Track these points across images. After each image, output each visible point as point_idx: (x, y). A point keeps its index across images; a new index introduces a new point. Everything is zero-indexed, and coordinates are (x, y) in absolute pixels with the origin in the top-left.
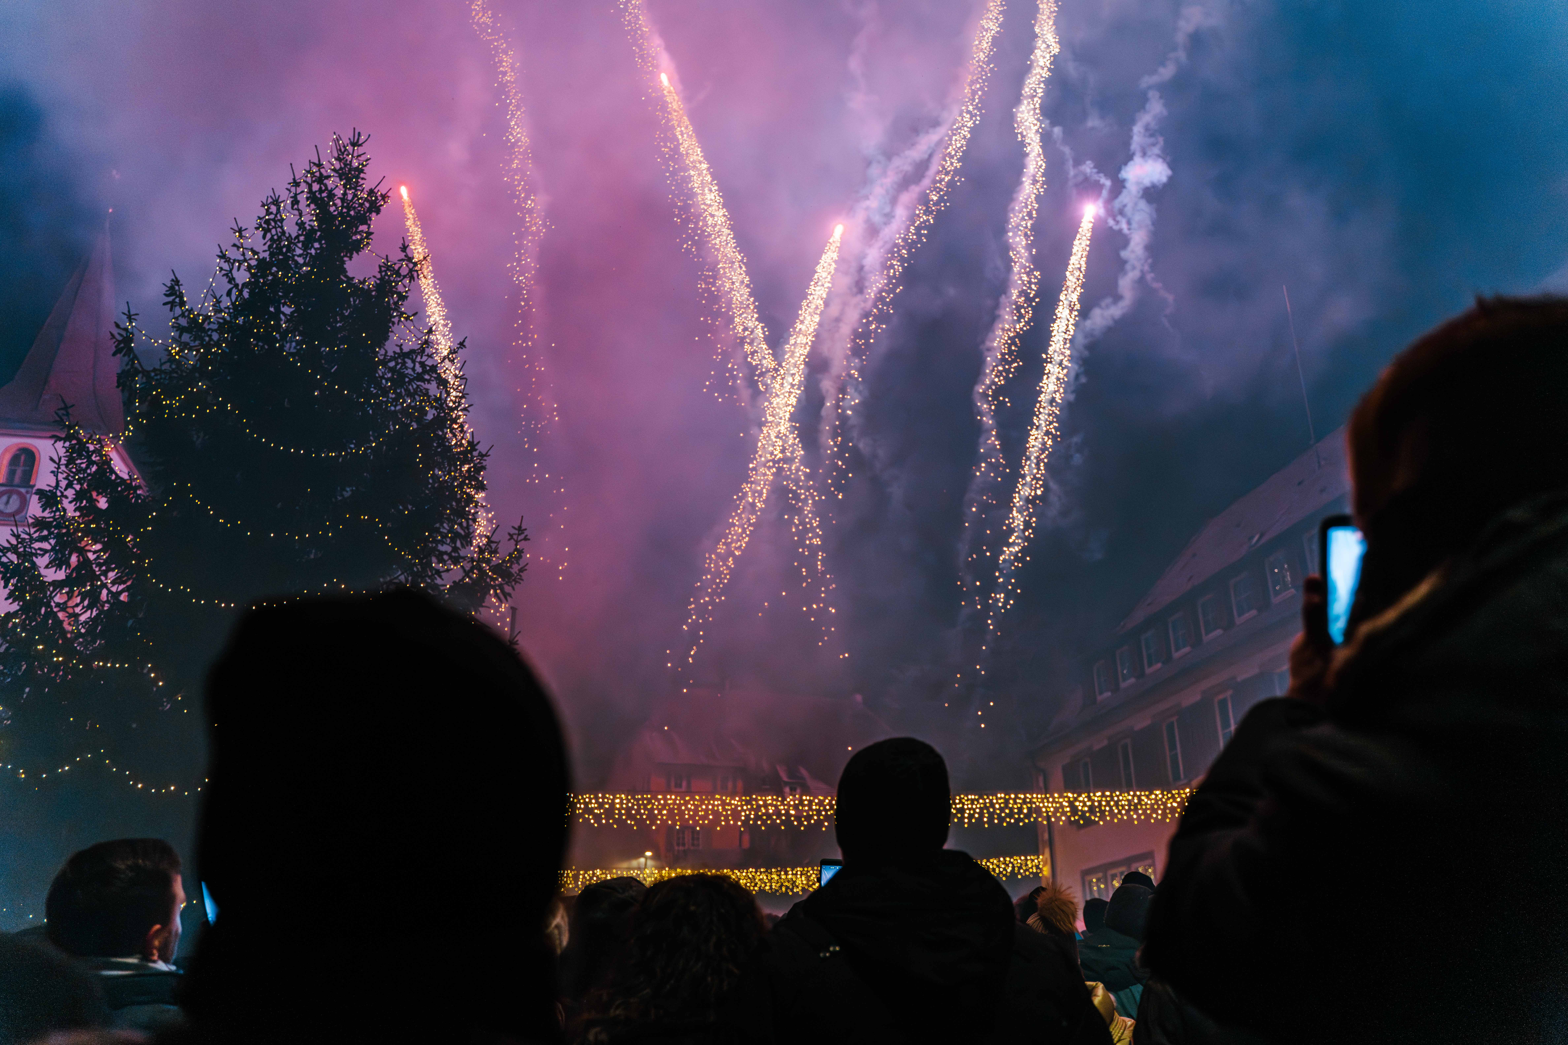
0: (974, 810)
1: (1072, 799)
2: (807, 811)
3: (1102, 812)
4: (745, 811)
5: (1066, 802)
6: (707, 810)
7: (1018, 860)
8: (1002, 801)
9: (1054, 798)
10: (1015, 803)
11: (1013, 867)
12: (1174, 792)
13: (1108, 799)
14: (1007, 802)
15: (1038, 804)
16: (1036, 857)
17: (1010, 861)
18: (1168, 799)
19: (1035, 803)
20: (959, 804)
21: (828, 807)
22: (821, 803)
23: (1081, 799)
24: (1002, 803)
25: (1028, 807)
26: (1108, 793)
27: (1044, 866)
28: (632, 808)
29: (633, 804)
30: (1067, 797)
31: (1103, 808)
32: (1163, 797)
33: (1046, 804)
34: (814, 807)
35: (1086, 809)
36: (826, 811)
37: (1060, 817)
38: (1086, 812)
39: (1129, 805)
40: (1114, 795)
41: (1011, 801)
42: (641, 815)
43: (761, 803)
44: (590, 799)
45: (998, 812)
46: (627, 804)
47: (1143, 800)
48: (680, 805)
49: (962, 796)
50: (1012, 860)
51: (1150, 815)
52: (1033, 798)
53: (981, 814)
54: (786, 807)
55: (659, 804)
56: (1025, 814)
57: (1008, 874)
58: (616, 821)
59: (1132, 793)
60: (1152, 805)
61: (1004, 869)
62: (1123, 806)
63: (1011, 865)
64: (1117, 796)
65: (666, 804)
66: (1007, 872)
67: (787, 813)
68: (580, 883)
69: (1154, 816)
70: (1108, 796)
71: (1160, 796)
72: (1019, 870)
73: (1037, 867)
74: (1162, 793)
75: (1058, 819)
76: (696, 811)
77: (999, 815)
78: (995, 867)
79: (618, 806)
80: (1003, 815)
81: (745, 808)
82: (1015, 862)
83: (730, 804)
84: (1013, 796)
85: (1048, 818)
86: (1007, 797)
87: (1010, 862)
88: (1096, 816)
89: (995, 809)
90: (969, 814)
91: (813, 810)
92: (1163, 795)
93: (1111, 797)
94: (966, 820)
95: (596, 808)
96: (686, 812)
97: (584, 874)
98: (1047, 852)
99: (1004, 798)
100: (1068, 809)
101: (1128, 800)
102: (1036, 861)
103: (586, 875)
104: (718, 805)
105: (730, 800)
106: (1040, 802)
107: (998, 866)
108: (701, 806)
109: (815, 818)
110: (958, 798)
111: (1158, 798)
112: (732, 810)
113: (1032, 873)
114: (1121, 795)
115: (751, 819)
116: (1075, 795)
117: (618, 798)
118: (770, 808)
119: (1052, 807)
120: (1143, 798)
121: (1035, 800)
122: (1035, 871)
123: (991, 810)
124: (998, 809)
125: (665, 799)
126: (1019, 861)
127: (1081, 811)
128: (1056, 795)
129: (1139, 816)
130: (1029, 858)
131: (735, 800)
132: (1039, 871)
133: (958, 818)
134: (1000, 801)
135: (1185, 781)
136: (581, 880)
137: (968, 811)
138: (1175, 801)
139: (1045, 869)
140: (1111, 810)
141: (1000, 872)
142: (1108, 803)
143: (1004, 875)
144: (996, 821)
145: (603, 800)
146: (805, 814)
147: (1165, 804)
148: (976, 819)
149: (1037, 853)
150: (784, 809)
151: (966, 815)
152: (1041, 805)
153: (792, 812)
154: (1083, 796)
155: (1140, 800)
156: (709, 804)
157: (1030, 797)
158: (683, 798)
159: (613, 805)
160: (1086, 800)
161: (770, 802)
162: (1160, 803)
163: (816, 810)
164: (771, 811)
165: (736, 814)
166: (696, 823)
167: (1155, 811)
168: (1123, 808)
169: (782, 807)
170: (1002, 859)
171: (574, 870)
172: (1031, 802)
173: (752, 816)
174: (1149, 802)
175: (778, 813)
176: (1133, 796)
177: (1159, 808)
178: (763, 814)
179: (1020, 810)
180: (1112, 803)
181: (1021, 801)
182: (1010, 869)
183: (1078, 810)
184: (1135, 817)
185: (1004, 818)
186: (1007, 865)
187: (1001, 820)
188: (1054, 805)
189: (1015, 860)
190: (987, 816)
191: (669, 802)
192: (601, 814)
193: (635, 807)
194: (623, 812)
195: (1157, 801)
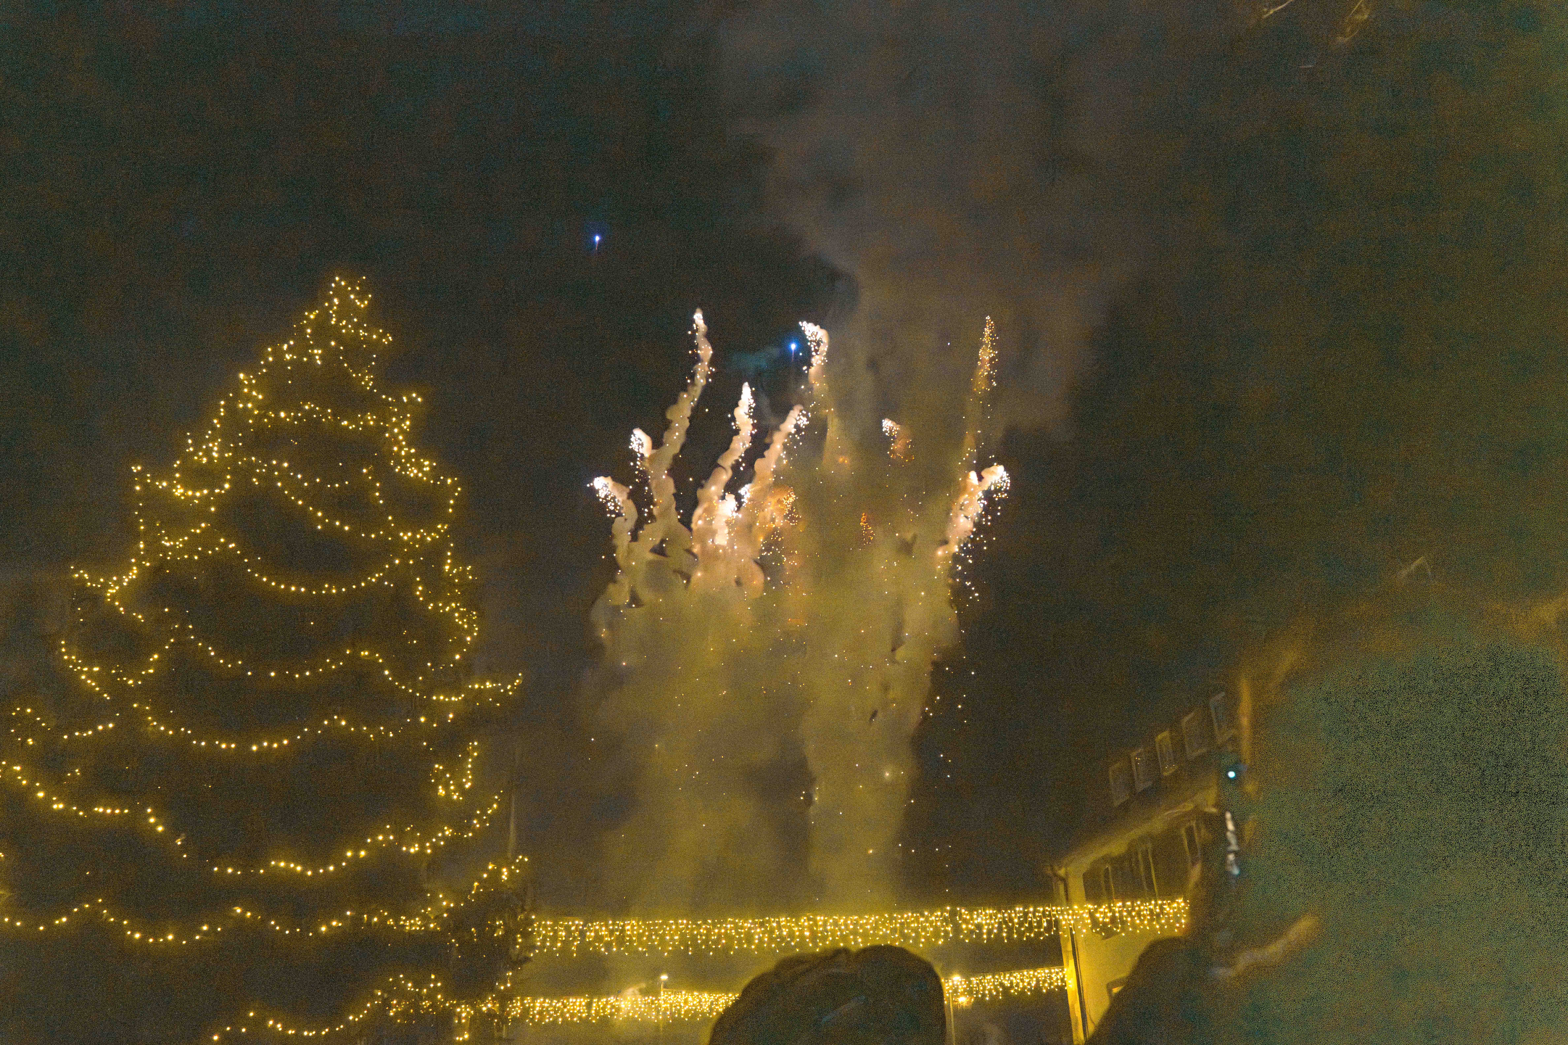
0: (993, 925)
1: (1092, 911)
2: (821, 932)
3: (1123, 923)
4: (758, 934)
5: (1087, 913)
6: (719, 935)
9: (1073, 911)
10: (1035, 917)
11: (1038, 981)
13: (1130, 909)
14: (1026, 914)
15: (1057, 916)
16: (1060, 969)
17: (1034, 975)
19: (1054, 916)
21: (843, 927)
22: (836, 923)
23: (1101, 910)
25: (1047, 920)
26: (1129, 903)
27: (1069, 979)
28: (643, 934)
29: (644, 930)
30: (1086, 908)
31: (1125, 919)
33: (1066, 917)
34: (829, 928)
35: (1107, 920)
36: (841, 931)
37: (1081, 930)
38: (1107, 923)
39: (1151, 915)
40: (1135, 904)
41: (1030, 915)
42: (654, 941)
43: (775, 925)
44: (601, 927)
45: (1017, 926)
46: (638, 931)
47: (1165, 909)
48: (693, 929)
49: (980, 911)
50: (1036, 974)
51: (1174, 924)
52: (1053, 910)
53: (1000, 929)
54: (800, 929)
55: (671, 930)
56: (1045, 928)
57: (1033, 989)
58: (627, 949)
59: (1153, 902)
60: (1175, 914)
61: (1029, 983)
62: (1144, 916)
63: (1035, 979)
64: (1139, 906)
65: (677, 929)
66: (1031, 987)
67: (802, 936)
68: (593, 1011)
70: (1129, 907)
72: (1043, 984)
73: (1062, 980)
76: (708, 935)
77: (1018, 929)
78: (1019, 981)
79: (629, 933)
80: (1022, 929)
81: (758, 930)
82: (1040, 976)
83: (742, 928)
85: (1069, 930)
86: (1026, 911)
88: (1117, 928)
89: (1013, 924)
90: (988, 930)
91: (827, 932)
93: (1133, 907)
94: (985, 937)
95: (606, 936)
96: (699, 937)
97: (598, 1002)
98: (1071, 962)
99: (1023, 912)
100: (1089, 921)
101: (1150, 910)
102: (1060, 974)
103: (600, 1003)
104: (731, 929)
105: (742, 923)
106: (1059, 915)
107: (1022, 980)
108: (713, 930)
109: (830, 938)
110: (975, 913)
112: (745, 933)
113: (1057, 986)
114: (1142, 904)
115: (764, 942)
116: (1096, 906)
117: (628, 924)
118: (784, 929)
119: (1073, 919)
120: (1165, 907)
121: (1054, 913)
122: (1060, 984)
123: (1010, 924)
124: (1017, 924)
125: (677, 924)
126: (1043, 974)
127: (1103, 921)
128: (1076, 907)
129: (1162, 926)
130: (1053, 971)
131: (747, 923)
132: (1064, 984)
133: (976, 934)
134: (1018, 915)
136: (594, 1008)
137: (986, 927)
139: (1070, 982)
140: (1133, 921)
141: (1024, 987)
142: (1129, 913)
143: (1029, 991)
144: (1015, 935)
145: (613, 927)
146: (820, 935)
148: (995, 934)
149: (1060, 963)
151: (985, 931)
152: (1061, 917)
153: (807, 934)
154: (1104, 907)
155: (1162, 908)
156: (722, 927)
157: (1049, 909)
158: (694, 923)
159: (623, 931)
160: (1107, 910)
161: (783, 923)
163: (831, 931)
164: (785, 933)
165: (749, 938)
166: (709, 948)
167: (1178, 920)
168: (1145, 918)
169: (796, 929)
170: (1025, 973)
171: (587, 998)
172: (1050, 915)
173: (766, 939)
174: (1171, 911)
175: (791, 935)
176: (1155, 905)
178: (777, 937)
179: (1040, 923)
180: (1133, 914)
181: (1040, 914)
182: (1035, 982)
183: (1099, 923)
184: (1158, 927)
185: (1024, 932)
186: (1031, 978)
187: (1021, 934)
188: (1075, 917)
189: (1039, 973)
190: (1006, 930)
191: (681, 927)
192: (611, 941)
193: (647, 933)
194: (634, 938)
195: (1179, 909)
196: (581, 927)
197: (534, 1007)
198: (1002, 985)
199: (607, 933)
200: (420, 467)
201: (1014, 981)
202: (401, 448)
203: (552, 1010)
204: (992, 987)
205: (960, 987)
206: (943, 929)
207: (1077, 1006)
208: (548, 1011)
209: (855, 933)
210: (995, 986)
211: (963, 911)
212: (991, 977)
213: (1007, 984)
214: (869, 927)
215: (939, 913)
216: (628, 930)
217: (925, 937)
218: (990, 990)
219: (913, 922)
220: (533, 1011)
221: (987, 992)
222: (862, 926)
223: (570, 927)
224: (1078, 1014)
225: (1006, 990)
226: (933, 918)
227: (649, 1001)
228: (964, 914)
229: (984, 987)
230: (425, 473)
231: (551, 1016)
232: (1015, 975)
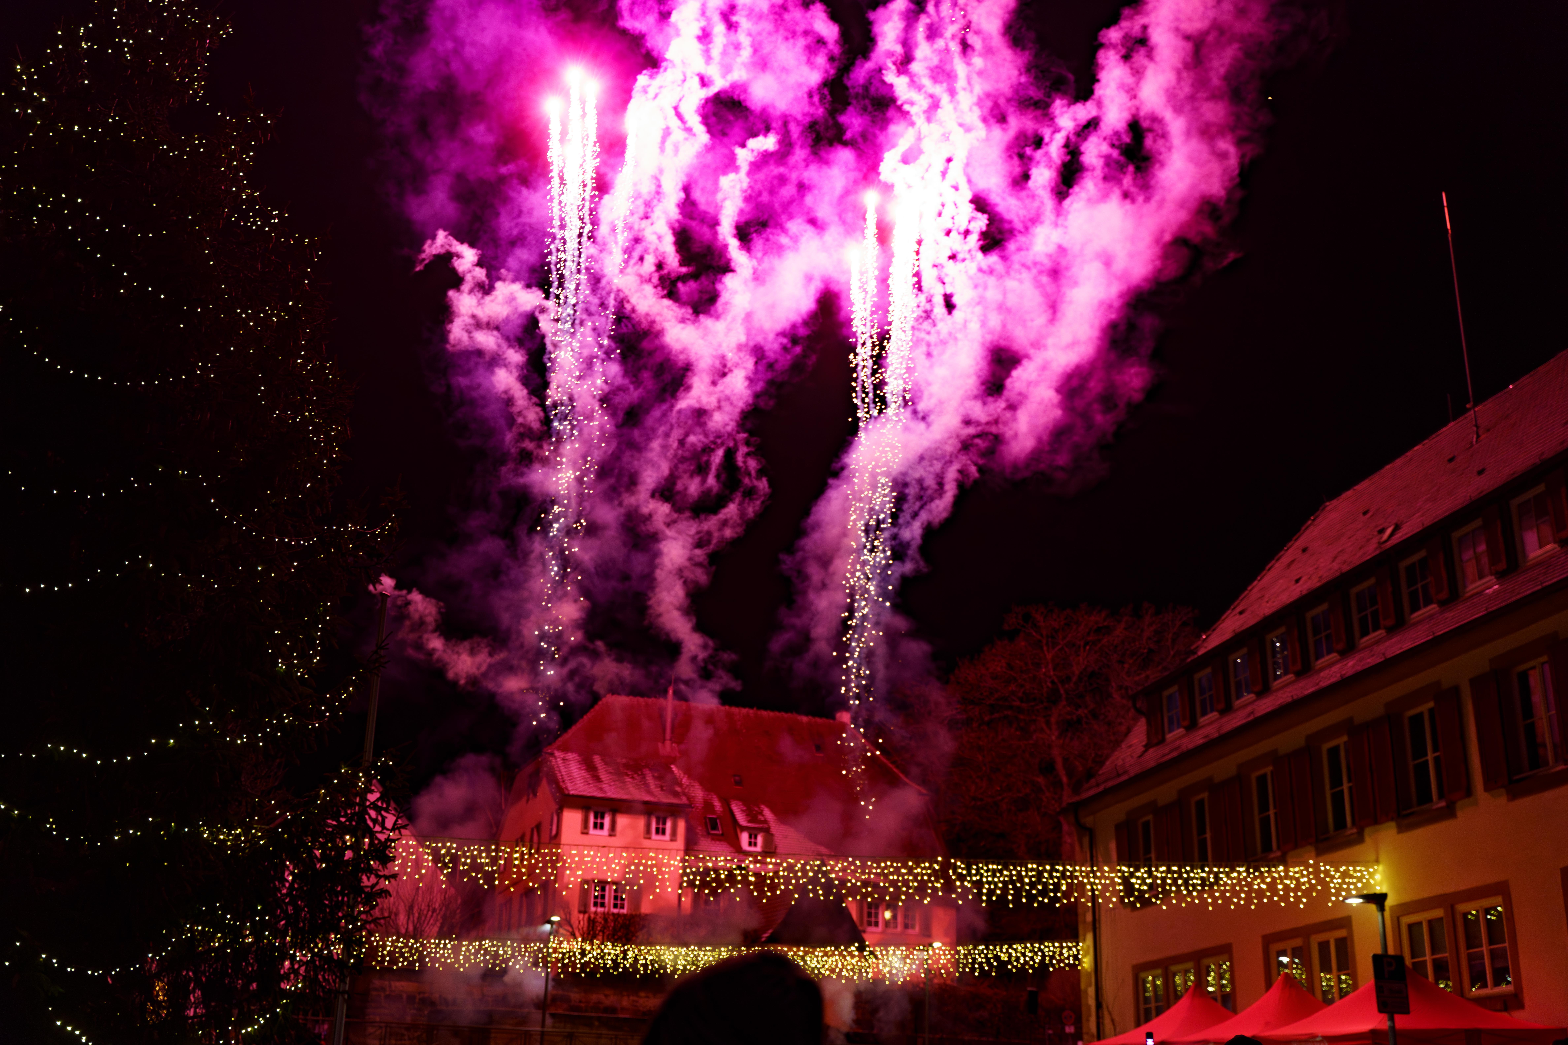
0: (996, 884)
1: (1126, 874)
2: (772, 878)
3: (1166, 893)
4: (688, 875)
5: (1119, 878)
6: (637, 871)
7: (1049, 948)
8: (1034, 873)
9: (1103, 872)
10: (1052, 877)
11: (1044, 956)
12: (1262, 869)
13: (1176, 875)
14: (1040, 874)
15: (1081, 879)
16: (1074, 944)
17: (1039, 948)
18: (1256, 878)
19: (1077, 878)
20: (975, 875)
21: (799, 874)
22: (790, 868)
23: (1138, 874)
24: (1033, 876)
25: (1067, 883)
26: (1175, 868)
27: (1084, 956)
28: (536, 866)
29: (537, 860)
30: (1120, 871)
31: (1168, 888)
32: (1248, 876)
33: (1092, 880)
34: (781, 873)
35: (1145, 888)
36: (798, 879)
37: (1110, 898)
38: (1145, 892)
39: (1203, 885)
40: (1183, 870)
41: (1046, 875)
42: (549, 874)
43: (710, 865)
44: (480, 852)
45: (1027, 888)
46: (529, 860)
47: (1221, 879)
48: (600, 864)
49: (981, 865)
50: (1042, 947)
51: (1230, 898)
52: (1076, 871)
53: (1005, 890)
54: (743, 872)
55: (573, 861)
56: (1063, 892)
57: (1036, 965)
58: (514, 883)
59: (1207, 869)
60: (1233, 885)
61: (1032, 958)
62: (1194, 885)
63: (1040, 953)
64: (1187, 872)
65: (581, 861)
66: (1035, 962)
67: (745, 880)
68: (461, 957)
69: (1235, 900)
70: (1175, 872)
71: (1245, 874)
72: (1051, 961)
73: (1076, 957)
74: (1247, 871)
75: (1108, 900)
77: (1029, 892)
78: (1019, 955)
79: (517, 862)
80: (1034, 892)
82: (1047, 949)
83: (668, 865)
84: (1048, 867)
85: (1094, 898)
86: (1041, 868)
87: (1040, 950)
88: (1157, 898)
89: (1023, 884)
90: (989, 889)
91: (779, 877)
92: (1249, 873)
93: (1180, 874)
94: (984, 898)
95: (487, 864)
97: (469, 945)
98: (1090, 938)
99: (1037, 870)
100: (1121, 888)
101: (1202, 879)
102: (1074, 949)
103: (471, 947)
104: (652, 866)
105: (669, 860)
106: (1083, 877)
107: (1024, 955)
108: (628, 866)
109: (783, 887)
110: (975, 867)
111: (1241, 877)
113: (1068, 965)
114: (1192, 871)
116: (1132, 870)
117: (517, 852)
118: (722, 872)
119: (1100, 883)
120: (1221, 876)
121: (1077, 874)
122: (1072, 962)
123: (1019, 885)
124: (1028, 884)
125: (581, 856)
126: (1052, 949)
127: (1139, 890)
128: (1106, 869)
129: (1215, 899)
130: (1064, 945)
131: (675, 860)
132: (1077, 962)
133: (973, 894)
134: (1030, 874)
135: (1279, 854)
136: (463, 953)
137: (987, 886)
138: (1263, 882)
139: (1085, 960)
140: (1179, 891)
141: (1026, 962)
142: (1175, 881)
143: (1032, 967)
144: (1024, 900)
145: (497, 854)
146: (768, 882)
147: (1249, 885)
148: (998, 896)
149: (1075, 937)
150: (741, 874)
151: (985, 891)
152: (1085, 881)
153: (752, 879)
154: (1142, 870)
155: (1217, 878)
156: (640, 864)
157: (1071, 869)
158: (605, 855)
159: (509, 860)
160: (1145, 876)
161: (722, 863)
162: (1244, 883)
163: (783, 876)
164: (723, 876)
165: (675, 878)
166: (621, 888)
167: (1236, 894)
168: (1195, 889)
169: (738, 872)
170: (1028, 945)
171: (454, 940)
172: (1072, 877)
173: (697, 883)
174: (1229, 882)
175: (732, 879)
176: (1209, 873)
177: (1242, 891)
178: (713, 880)
179: (1057, 886)
180: (1180, 882)
181: (1058, 875)
182: (1040, 958)
183: (1134, 889)
184: (1210, 900)
185: (1035, 896)
186: (1036, 953)
187: (1031, 898)
188: (1103, 881)
189: (1046, 947)
190: (1012, 892)
191: (586, 859)
192: (494, 872)
193: (541, 865)
194: (523, 870)
195: (1239, 880)
196: (453, 851)
197: (384, 947)
198: (997, 958)
199: (487, 861)
200: (266, 218)
201: (1014, 955)
202: (241, 190)
203: (407, 952)
204: (984, 960)
205: (943, 957)
206: (930, 885)
207: (1091, 991)
208: (402, 954)
209: (814, 881)
210: (988, 960)
211: (959, 863)
212: (983, 947)
213: (1004, 957)
214: (833, 876)
215: (927, 865)
216: (516, 859)
217: (906, 893)
218: (981, 964)
219: (892, 874)
220: (382, 952)
221: (977, 966)
222: (825, 874)
223: (440, 849)
224: (1092, 1002)
225: (1002, 964)
226: (919, 870)
227: (536, 948)
228: (960, 867)
229: (974, 960)
230: (273, 227)
231: (405, 959)
232: (1015, 946)
